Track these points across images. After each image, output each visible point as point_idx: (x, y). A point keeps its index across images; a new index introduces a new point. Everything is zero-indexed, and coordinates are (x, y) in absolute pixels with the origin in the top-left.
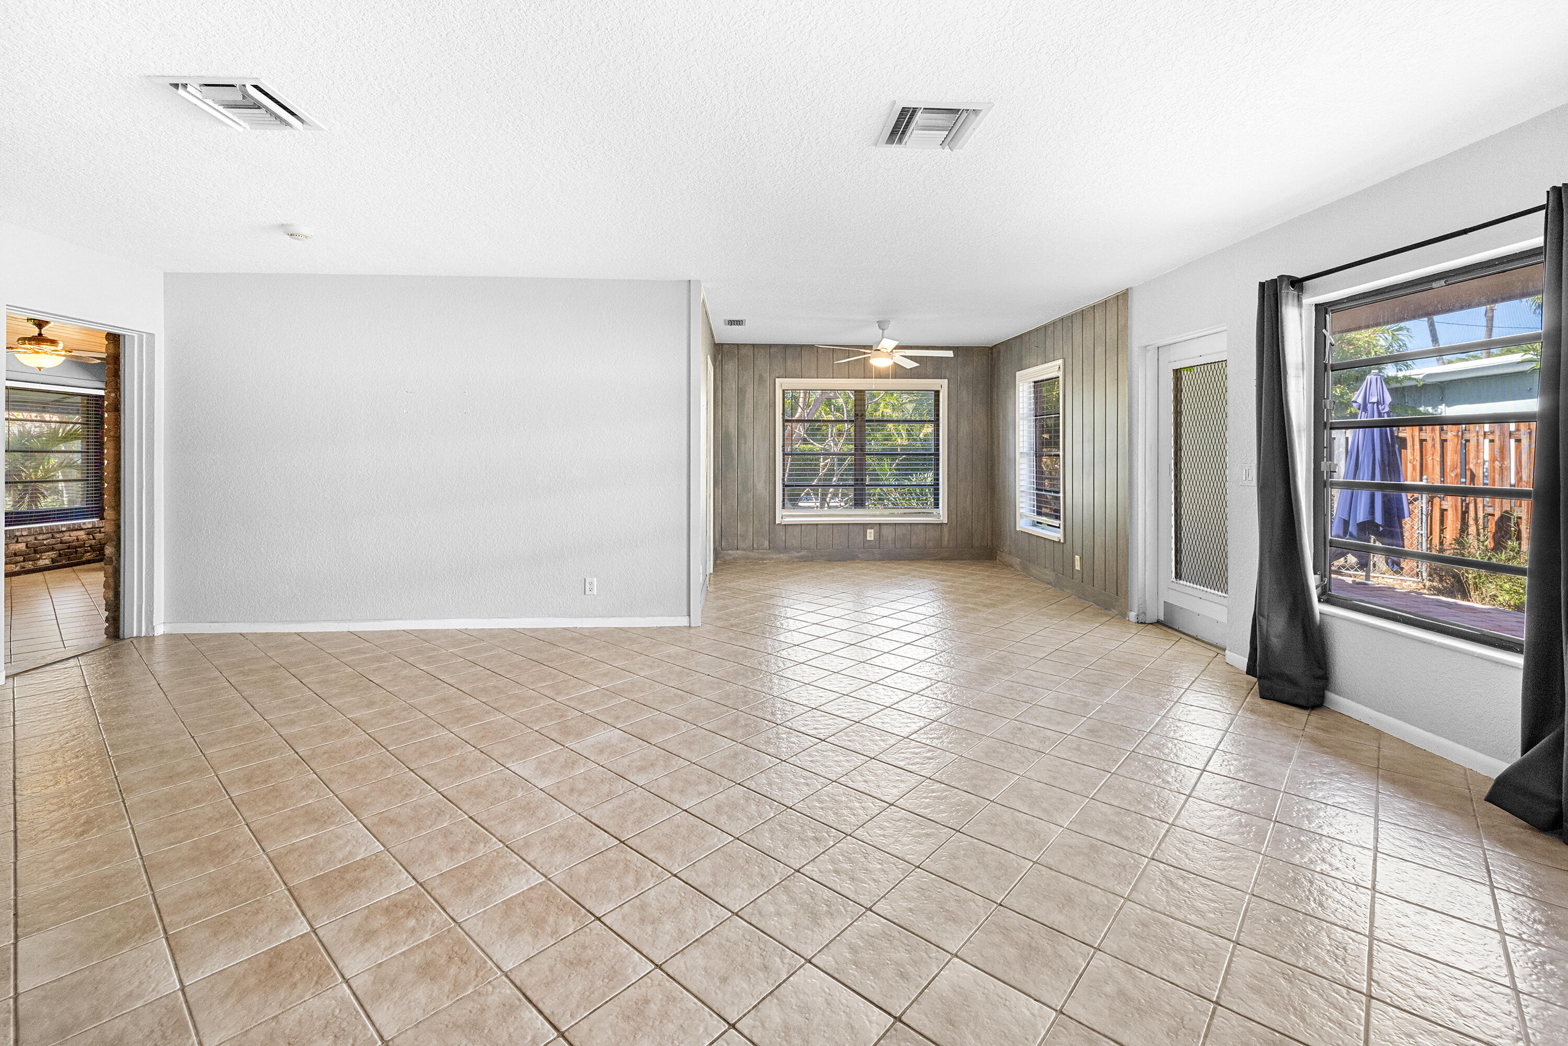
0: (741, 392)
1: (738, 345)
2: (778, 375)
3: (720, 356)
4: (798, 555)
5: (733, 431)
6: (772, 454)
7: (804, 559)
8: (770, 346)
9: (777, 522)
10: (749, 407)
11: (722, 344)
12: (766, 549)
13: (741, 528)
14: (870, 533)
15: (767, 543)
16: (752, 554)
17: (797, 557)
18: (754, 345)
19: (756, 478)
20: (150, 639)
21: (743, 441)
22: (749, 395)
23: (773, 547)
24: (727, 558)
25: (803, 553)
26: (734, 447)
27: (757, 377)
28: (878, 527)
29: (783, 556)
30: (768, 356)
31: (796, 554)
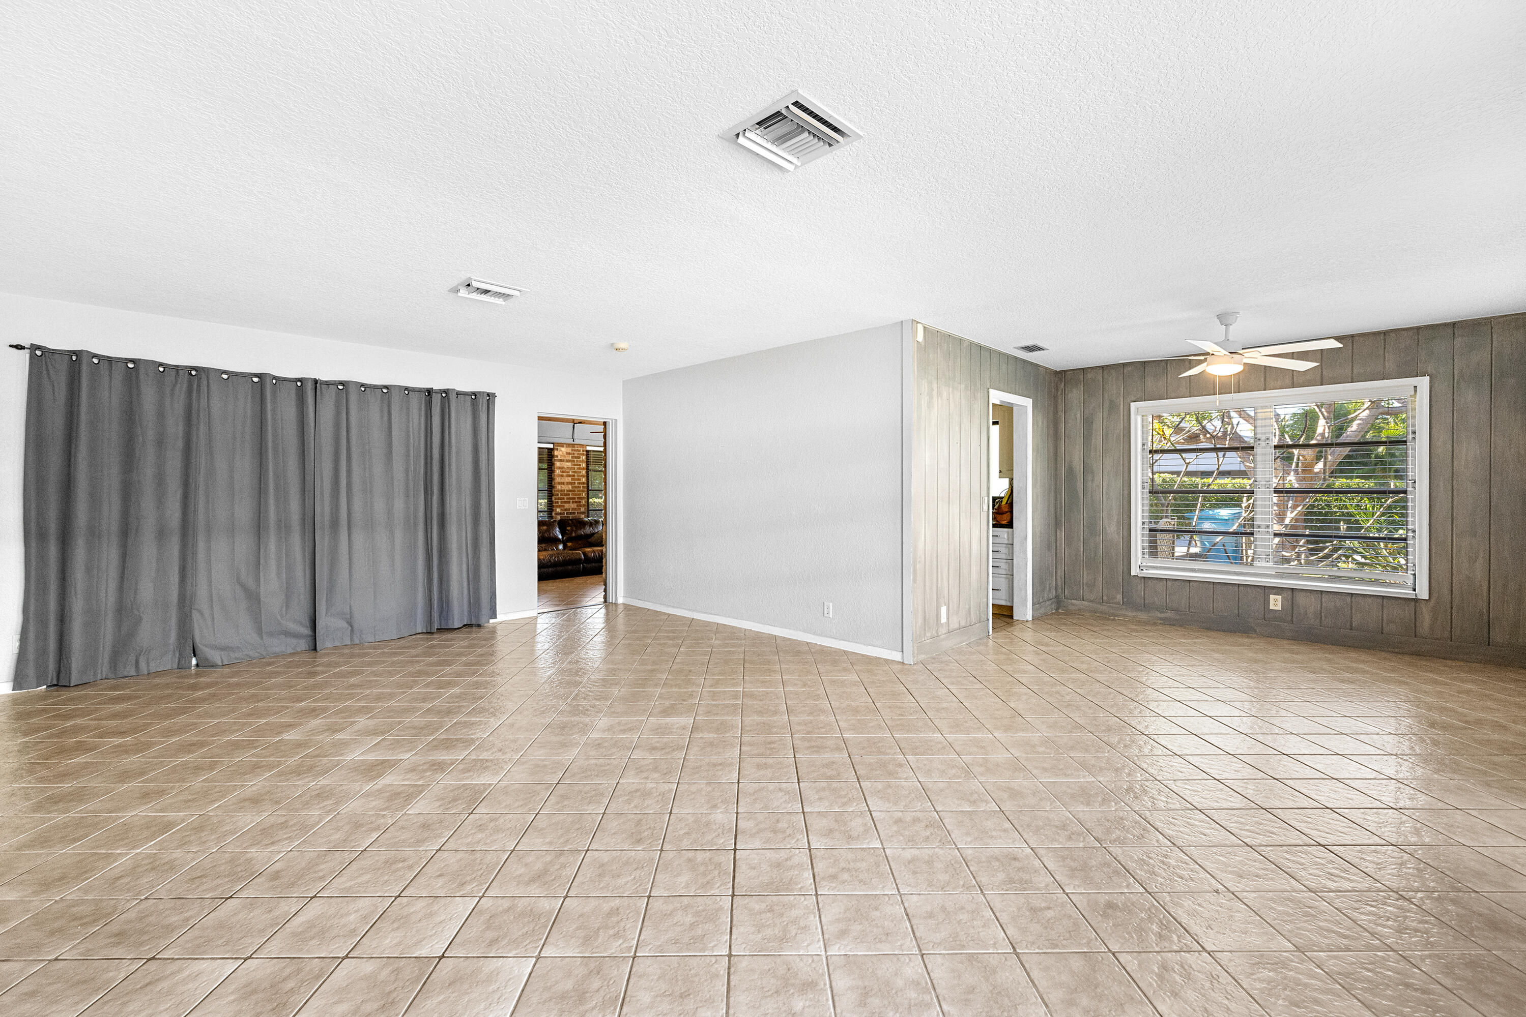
0: (1088, 422)
1: (1083, 369)
2: (1133, 398)
3: (1063, 384)
4: (1162, 615)
5: (1079, 468)
6: (1126, 492)
7: (1170, 623)
8: (1124, 365)
9: (1133, 573)
10: (1097, 439)
11: (1065, 371)
12: (1118, 603)
13: (1086, 577)
14: (1276, 600)
15: (1119, 597)
16: (1104, 608)
17: (1161, 619)
18: (1102, 367)
19: (1106, 521)
20: (616, 604)
21: (1090, 478)
22: (1098, 425)
23: (1128, 603)
24: (1071, 607)
25: (1169, 614)
26: (1080, 484)
27: (1107, 405)
28: (1290, 593)
29: (1142, 616)
30: (1121, 378)
31: (1160, 615)
